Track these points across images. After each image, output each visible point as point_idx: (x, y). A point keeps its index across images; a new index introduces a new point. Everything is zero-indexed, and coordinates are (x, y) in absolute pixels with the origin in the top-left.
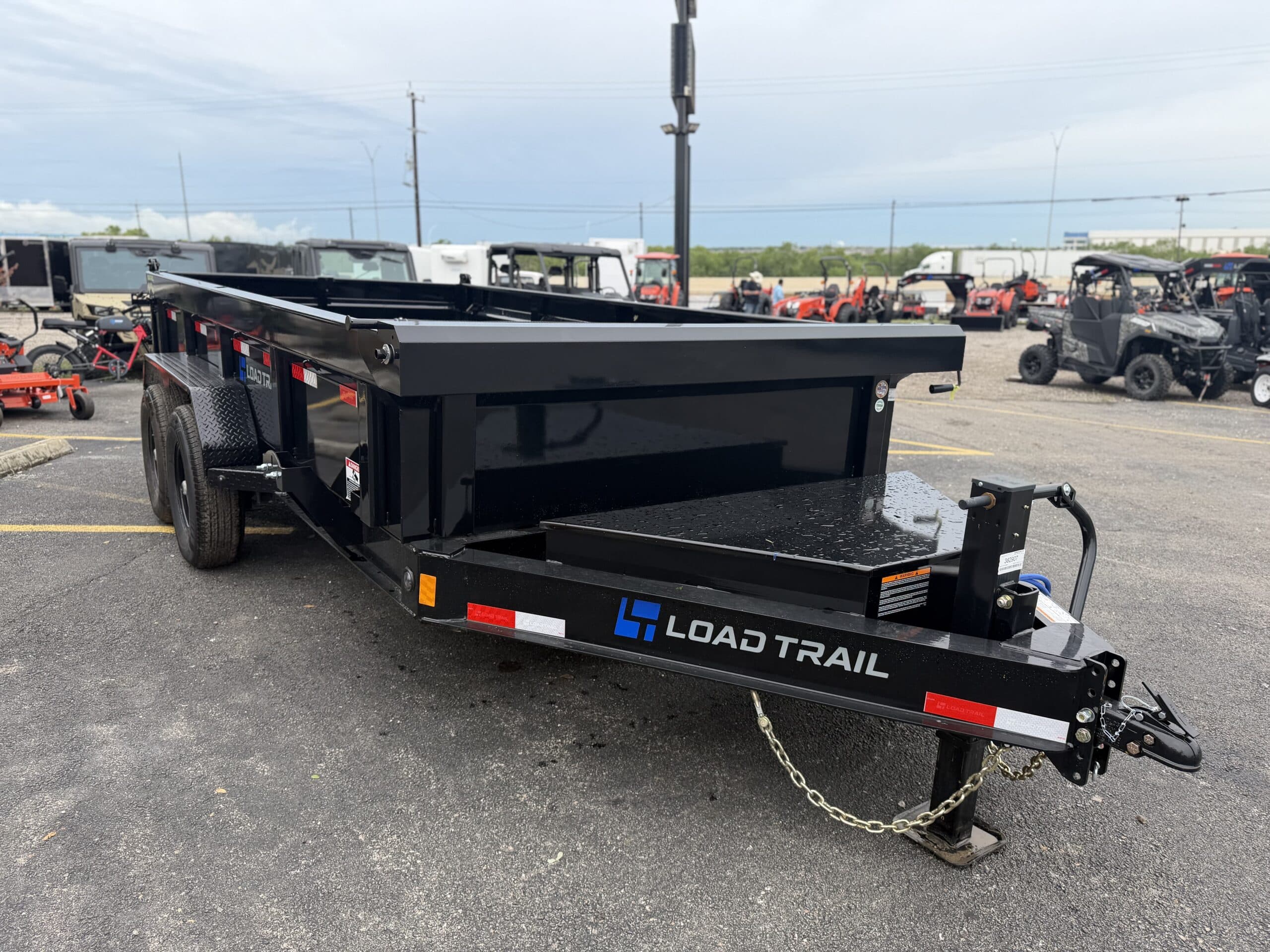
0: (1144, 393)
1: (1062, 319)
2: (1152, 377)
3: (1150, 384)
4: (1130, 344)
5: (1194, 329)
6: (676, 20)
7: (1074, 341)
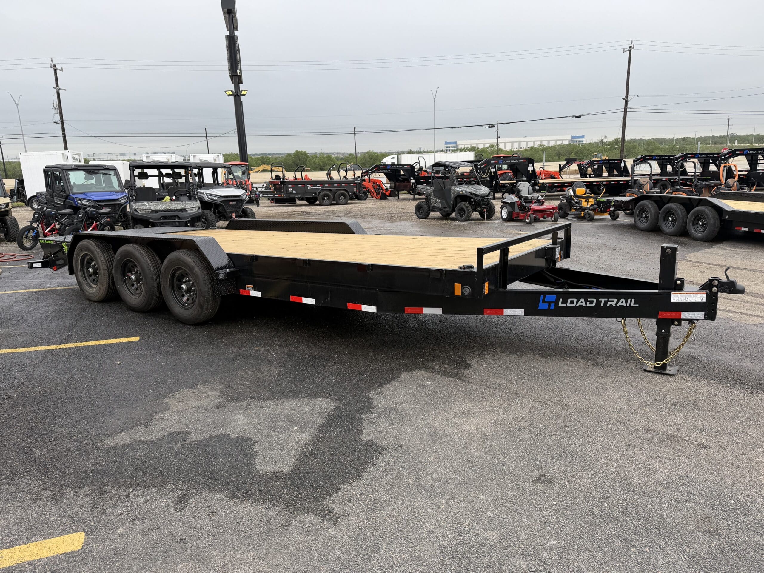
0: (462, 218)
1: (430, 190)
2: (465, 212)
3: (464, 215)
4: (456, 198)
5: (478, 191)
6: (228, 33)
7: (435, 199)
